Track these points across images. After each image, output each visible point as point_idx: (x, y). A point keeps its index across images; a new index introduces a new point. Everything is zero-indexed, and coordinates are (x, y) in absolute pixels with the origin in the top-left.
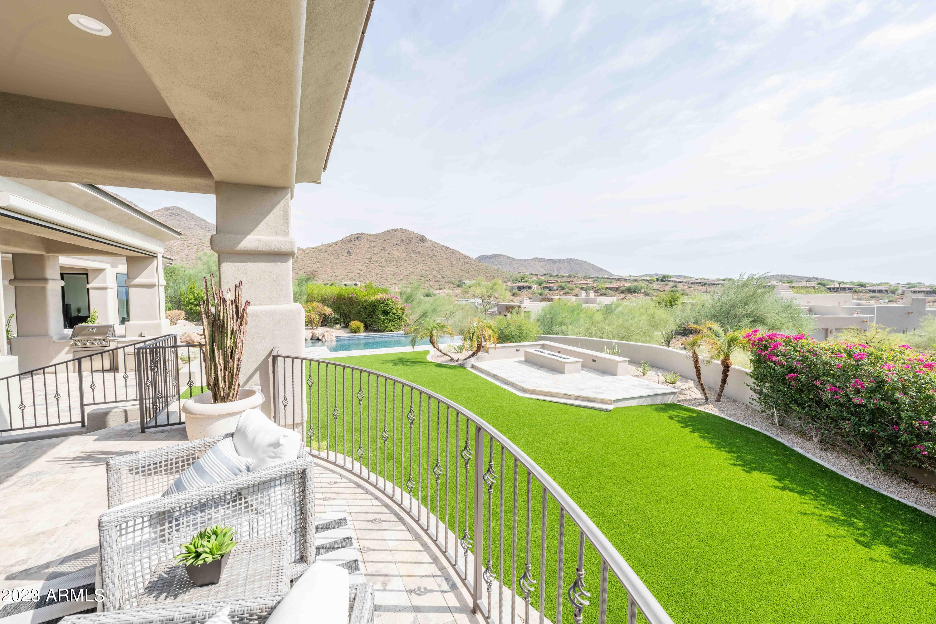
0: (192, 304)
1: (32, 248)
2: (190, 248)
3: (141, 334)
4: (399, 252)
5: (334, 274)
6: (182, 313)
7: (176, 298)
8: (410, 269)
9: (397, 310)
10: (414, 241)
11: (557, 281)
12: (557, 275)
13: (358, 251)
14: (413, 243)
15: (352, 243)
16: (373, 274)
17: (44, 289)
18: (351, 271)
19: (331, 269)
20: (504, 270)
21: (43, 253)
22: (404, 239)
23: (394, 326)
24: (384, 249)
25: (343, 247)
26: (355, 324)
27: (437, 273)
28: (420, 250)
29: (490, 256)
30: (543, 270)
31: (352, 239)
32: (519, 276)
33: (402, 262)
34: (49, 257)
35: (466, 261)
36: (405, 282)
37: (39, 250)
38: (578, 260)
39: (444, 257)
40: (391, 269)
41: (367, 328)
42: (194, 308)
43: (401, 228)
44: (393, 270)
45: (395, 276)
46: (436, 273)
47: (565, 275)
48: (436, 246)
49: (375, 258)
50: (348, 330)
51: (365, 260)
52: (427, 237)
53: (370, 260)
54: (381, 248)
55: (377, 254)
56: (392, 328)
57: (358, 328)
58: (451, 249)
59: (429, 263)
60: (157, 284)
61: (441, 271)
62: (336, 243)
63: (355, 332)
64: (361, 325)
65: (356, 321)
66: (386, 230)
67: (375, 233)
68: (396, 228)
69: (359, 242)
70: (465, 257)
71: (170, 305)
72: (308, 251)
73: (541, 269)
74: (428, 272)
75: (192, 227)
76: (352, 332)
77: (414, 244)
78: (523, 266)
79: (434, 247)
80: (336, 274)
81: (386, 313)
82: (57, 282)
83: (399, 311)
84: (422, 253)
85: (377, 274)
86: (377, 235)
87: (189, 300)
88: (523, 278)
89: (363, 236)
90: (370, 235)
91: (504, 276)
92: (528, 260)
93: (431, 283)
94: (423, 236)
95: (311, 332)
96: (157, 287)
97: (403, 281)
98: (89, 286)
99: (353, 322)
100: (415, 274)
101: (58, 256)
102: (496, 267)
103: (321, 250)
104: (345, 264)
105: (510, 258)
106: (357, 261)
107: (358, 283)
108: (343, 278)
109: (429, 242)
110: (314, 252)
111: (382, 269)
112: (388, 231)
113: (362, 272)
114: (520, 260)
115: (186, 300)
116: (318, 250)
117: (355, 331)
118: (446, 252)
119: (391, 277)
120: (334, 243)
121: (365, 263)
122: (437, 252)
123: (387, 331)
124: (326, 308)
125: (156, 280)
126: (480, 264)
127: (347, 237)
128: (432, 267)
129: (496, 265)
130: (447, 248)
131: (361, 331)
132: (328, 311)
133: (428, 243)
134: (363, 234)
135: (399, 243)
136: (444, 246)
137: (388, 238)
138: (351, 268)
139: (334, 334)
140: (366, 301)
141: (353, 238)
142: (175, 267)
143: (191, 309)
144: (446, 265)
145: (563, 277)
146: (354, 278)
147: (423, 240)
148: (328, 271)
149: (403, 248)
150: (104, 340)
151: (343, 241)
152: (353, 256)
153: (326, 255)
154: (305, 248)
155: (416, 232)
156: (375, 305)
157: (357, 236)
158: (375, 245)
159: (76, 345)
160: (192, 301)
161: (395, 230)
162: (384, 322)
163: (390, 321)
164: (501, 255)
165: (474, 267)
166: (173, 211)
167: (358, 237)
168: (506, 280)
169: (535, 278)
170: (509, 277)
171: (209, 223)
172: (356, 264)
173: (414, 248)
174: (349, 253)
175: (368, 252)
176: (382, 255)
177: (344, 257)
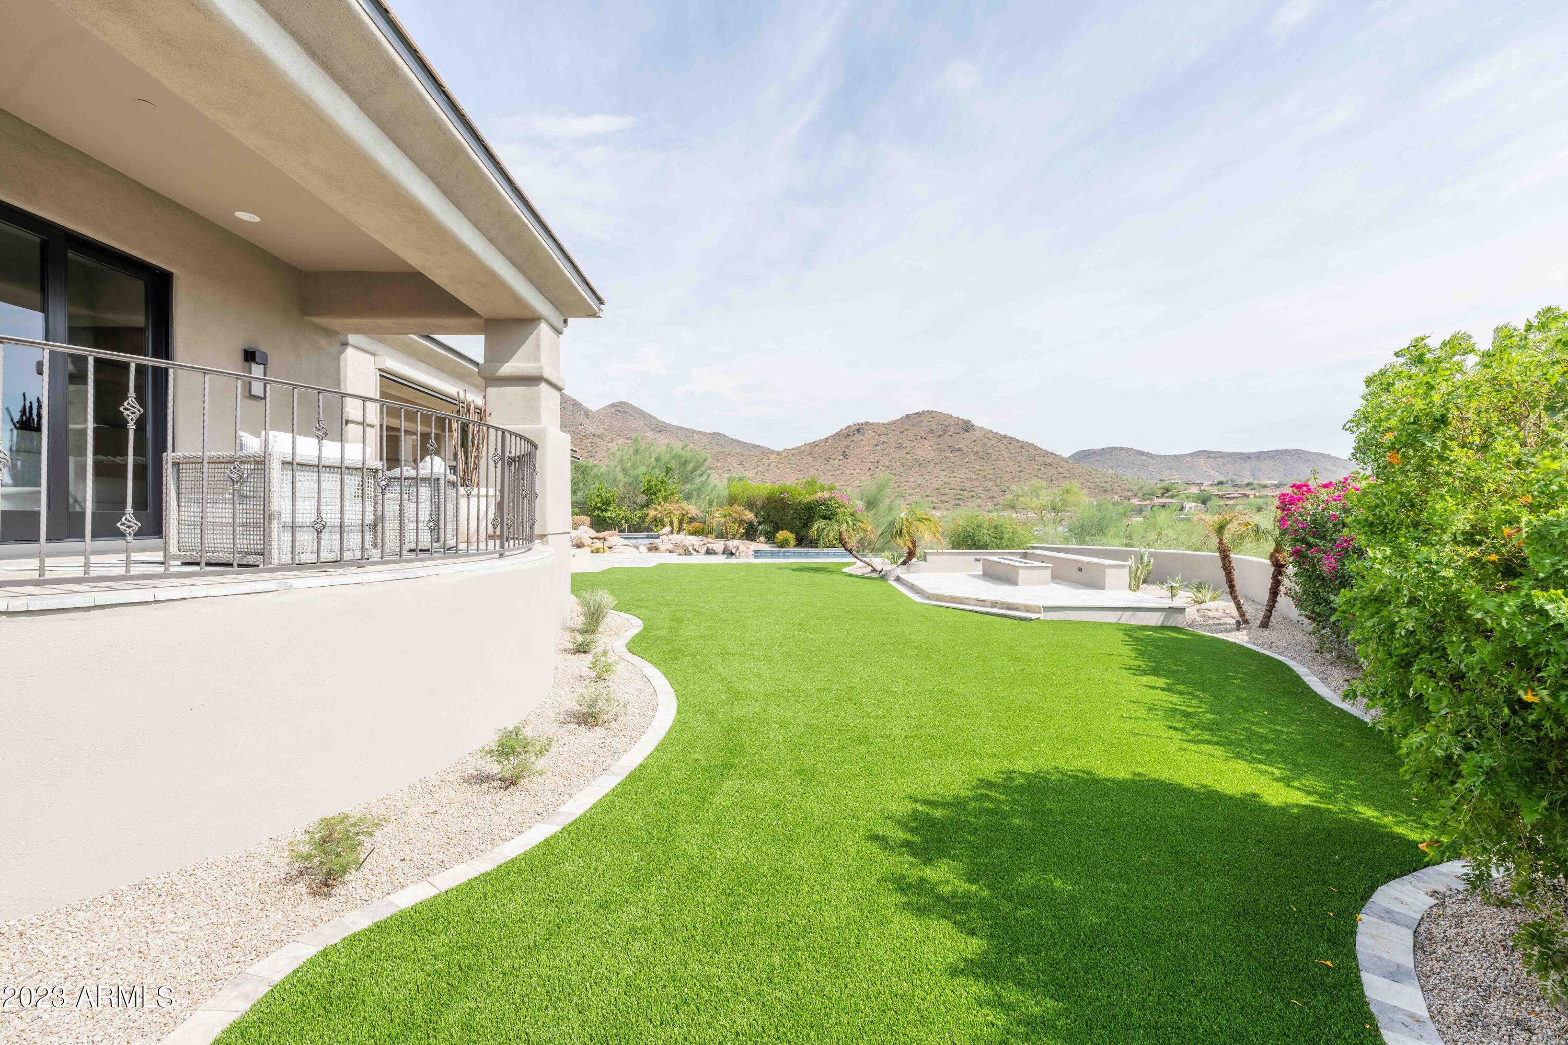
0: (599, 509)
4: (925, 450)
6: (587, 520)
8: (943, 478)
10: (951, 431)
11: (1247, 496)
12: (1248, 485)
13: (859, 451)
14: (949, 433)
15: (849, 439)
20: (1128, 477)
22: (934, 428)
24: (900, 446)
25: (836, 446)
26: (783, 535)
27: (991, 483)
28: (960, 445)
29: (1099, 450)
30: (1217, 474)
31: (850, 433)
32: (1159, 485)
33: (930, 467)
35: (1047, 461)
36: (934, 499)
38: (1304, 452)
39: (1006, 455)
40: (911, 479)
41: (799, 541)
42: (601, 514)
43: (930, 409)
44: (915, 480)
45: (918, 490)
46: (990, 484)
47: (1268, 482)
48: (990, 436)
49: (885, 461)
50: (773, 543)
51: (869, 465)
52: (974, 423)
53: (876, 465)
54: (895, 445)
55: (888, 455)
57: (788, 541)
58: (1018, 442)
59: (977, 467)
61: (998, 481)
62: (826, 440)
63: (782, 547)
64: (791, 537)
65: (785, 531)
66: (904, 415)
67: (886, 421)
68: (921, 410)
69: (861, 438)
70: (1046, 453)
71: (577, 510)
72: (784, 455)
73: (1212, 472)
74: (975, 483)
75: (639, 428)
76: (778, 547)
77: (951, 436)
78: (1171, 468)
79: (988, 438)
84: (965, 450)
86: (889, 424)
88: (1168, 491)
89: (867, 427)
90: (878, 424)
91: (1126, 487)
92: (1182, 456)
93: (979, 501)
94: (968, 421)
95: (724, 544)
97: (930, 499)
99: (781, 532)
100: (952, 486)
102: (1111, 471)
103: (803, 452)
104: (838, 472)
105: (1142, 453)
106: (856, 467)
110: (793, 455)
112: (908, 417)
114: (1165, 456)
115: (593, 504)
116: (798, 452)
117: (783, 545)
118: (1010, 447)
119: (910, 491)
120: (822, 441)
121: (869, 469)
122: (992, 446)
124: (747, 512)
126: (1076, 465)
127: (842, 430)
128: (982, 473)
129: (1112, 467)
130: (1011, 440)
131: (791, 546)
132: (749, 516)
133: (977, 433)
134: (866, 424)
135: (925, 435)
136: (1005, 437)
137: (908, 427)
138: (846, 479)
139: (754, 549)
140: (800, 503)
141: (851, 430)
143: (598, 515)
144: (1008, 469)
145: (1265, 487)
147: (967, 427)
149: (932, 443)
151: (837, 436)
152: (850, 459)
153: (809, 458)
154: (781, 449)
155: (955, 415)
156: (811, 509)
157: (857, 427)
158: (885, 440)
160: (599, 505)
161: (919, 414)
164: (1121, 448)
165: (1064, 470)
166: (619, 409)
167: (859, 429)
168: (1129, 494)
169: (1195, 490)
170: (1135, 488)
172: (855, 472)
173: (951, 442)
174: (844, 454)
175: (874, 452)
176: (896, 455)
177: (836, 462)
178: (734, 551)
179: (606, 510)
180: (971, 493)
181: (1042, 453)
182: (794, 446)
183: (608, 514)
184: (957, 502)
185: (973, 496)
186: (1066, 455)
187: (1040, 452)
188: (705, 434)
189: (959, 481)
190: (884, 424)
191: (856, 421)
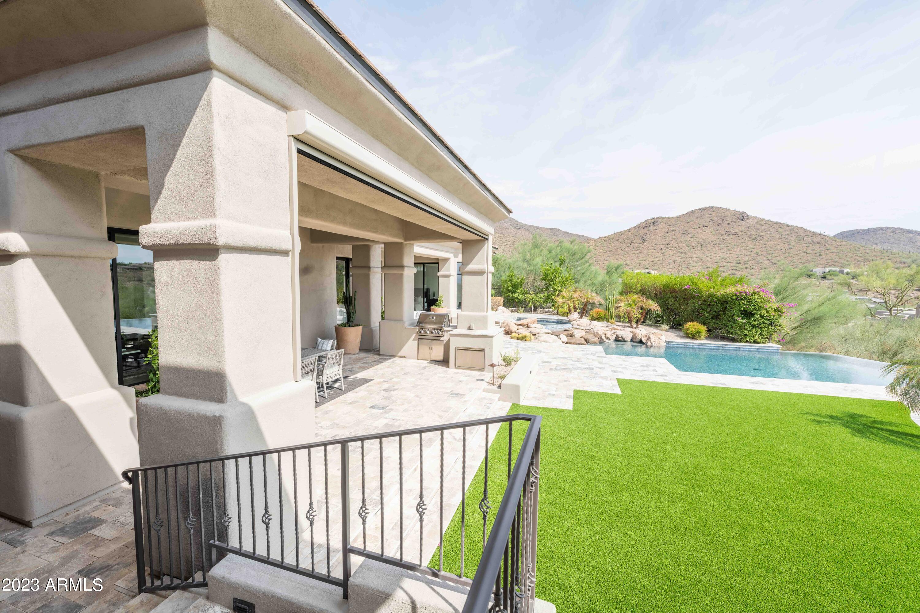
0: (510, 291)
1: (395, 236)
2: (505, 244)
3: (470, 327)
4: (706, 235)
5: (625, 262)
6: (501, 300)
7: (497, 285)
8: (720, 254)
9: (768, 312)
10: (729, 220)
13: (654, 237)
14: (727, 222)
15: (646, 229)
16: (671, 261)
17: (401, 275)
18: (643, 259)
19: (622, 257)
20: (895, 251)
21: (402, 241)
22: (714, 219)
23: (761, 334)
24: (686, 233)
25: (637, 234)
26: (692, 326)
27: (763, 258)
28: (736, 231)
29: (864, 230)
31: (648, 225)
33: (709, 247)
34: (406, 244)
35: (815, 240)
37: (399, 238)
39: (776, 237)
40: (695, 256)
41: (712, 334)
42: (511, 295)
43: (711, 205)
44: (696, 256)
45: (700, 263)
46: (761, 259)
48: (762, 223)
49: (674, 243)
50: (682, 334)
51: (661, 246)
52: (748, 213)
53: (667, 246)
54: (681, 232)
55: (676, 239)
56: (756, 338)
57: (699, 333)
58: (788, 226)
59: (751, 246)
60: (486, 271)
61: (770, 257)
62: (629, 231)
63: (693, 338)
64: (703, 329)
65: (695, 322)
66: (690, 210)
68: (704, 207)
69: (655, 228)
70: (815, 234)
71: (495, 292)
72: (599, 241)
74: (748, 258)
75: (508, 227)
76: (689, 338)
77: (728, 224)
79: (760, 224)
80: (627, 262)
81: (748, 314)
82: (411, 269)
83: (772, 313)
84: (740, 234)
85: (675, 261)
86: (677, 217)
87: (508, 287)
89: (660, 220)
90: (669, 218)
91: (898, 260)
93: (752, 271)
94: (744, 213)
95: (632, 332)
96: (486, 274)
98: (439, 274)
99: (688, 323)
100: (729, 260)
101: (413, 244)
103: (613, 238)
104: (638, 252)
105: (910, 232)
106: (652, 248)
107: (652, 272)
108: (635, 267)
109: (752, 220)
110: (605, 241)
111: (682, 255)
112: (693, 212)
113: (657, 259)
115: (506, 288)
116: (610, 238)
117: (693, 336)
118: (780, 230)
119: (693, 264)
120: (626, 231)
121: (661, 249)
122: (764, 230)
123: (747, 342)
124: (650, 301)
125: (486, 266)
127: (641, 223)
128: (755, 251)
129: (878, 244)
131: (703, 337)
132: (654, 306)
134: (660, 218)
135: (705, 224)
136: (776, 223)
137: (693, 219)
138: (644, 256)
139: (664, 338)
140: (711, 296)
141: (648, 223)
142: (498, 257)
143: (509, 296)
144: (778, 247)
146: (647, 266)
147: (743, 217)
148: (619, 259)
149: (712, 230)
150: (440, 330)
151: (637, 228)
152: (647, 242)
153: (617, 243)
154: (597, 238)
155: (732, 209)
156: (727, 302)
157: (653, 221)
158: (674, 229)
159: (420, 332)
160: (510, 288)
161: (702, 210)
162: (742, 328)
163: (754, 326)
164: (888, 228)
165: (832, 247)
167: (654, 222)
171: (520, 223)
172: (650, 251)
173: (728, 228)
174: (643, 240)
175: (665, 237)
176: (683, 239)
177: (637, 244)
178: (644, 340)
179: (515, 292)
180: (745, 266)
181: (811, 234)
182: (606, 235)
183: (516, 295)
184: (733, 272)
185: (746, 268)
186: (832, 234)
187: (808, 234)
188: (546, 229)
189: (735, 256)
190: (673, 218)
191: (652, 217)
